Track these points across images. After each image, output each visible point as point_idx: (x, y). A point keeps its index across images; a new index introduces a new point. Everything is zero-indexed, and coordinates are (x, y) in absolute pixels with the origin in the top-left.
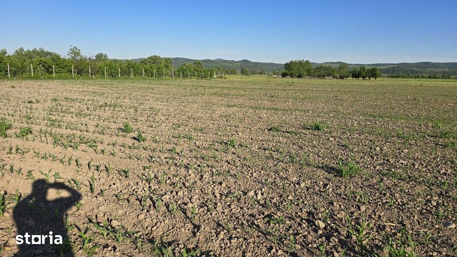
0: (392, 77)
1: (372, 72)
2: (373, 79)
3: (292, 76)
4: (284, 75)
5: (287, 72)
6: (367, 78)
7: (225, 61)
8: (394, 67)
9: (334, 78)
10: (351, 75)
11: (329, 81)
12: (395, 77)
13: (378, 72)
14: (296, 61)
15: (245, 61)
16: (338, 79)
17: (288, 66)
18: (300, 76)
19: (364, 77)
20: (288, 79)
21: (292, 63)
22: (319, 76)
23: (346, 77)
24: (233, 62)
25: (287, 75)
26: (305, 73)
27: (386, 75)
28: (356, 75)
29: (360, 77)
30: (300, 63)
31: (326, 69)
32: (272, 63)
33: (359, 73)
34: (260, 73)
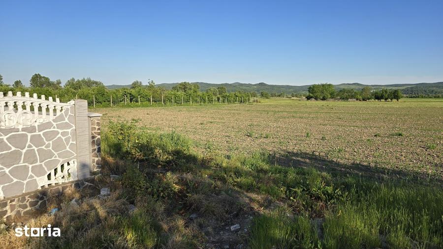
0: (411, 97)
1: (393, 94)
2: (394, 100)
3: (316, 99)
4: (308, 98)
5: (311, 95)
6: (389, 100)
7: (242, 84)
8: (412, 88)
9: (357, 100)
10: (373, 97)
11: (352, 103)
12: (414, 97)
13: (400, 94)
14: (319, 85)
15: (262, 84)
16: (360, 101)
17: (312, 89)
18: (324, 99)
19: (386, 99)
20: (313, 102)
21: (314, 86)
22: (343, 99)
23: (369, 99)
24: (249, 85)
25: (312, 97)
26: (330, 96)
27: (405, 95)
28: (378, 97)
29: (382, 99)
30: (323, 85)
31: (349, 91)
32: (288, 86)
33: (381, 95)
34: (279, 96)
